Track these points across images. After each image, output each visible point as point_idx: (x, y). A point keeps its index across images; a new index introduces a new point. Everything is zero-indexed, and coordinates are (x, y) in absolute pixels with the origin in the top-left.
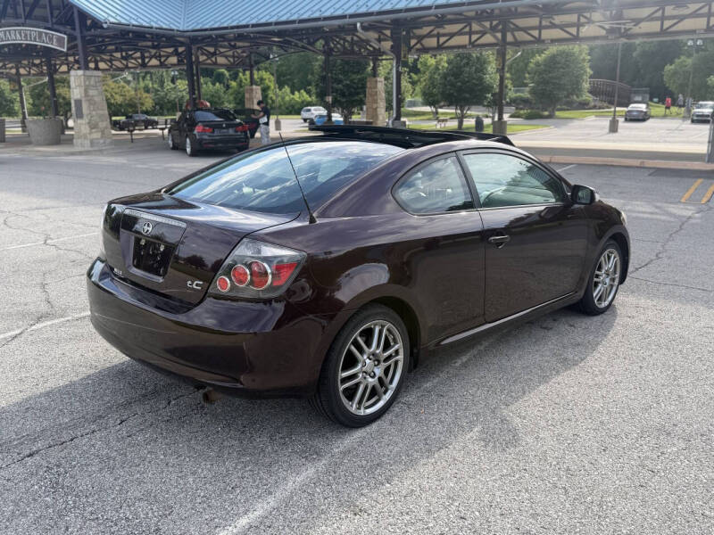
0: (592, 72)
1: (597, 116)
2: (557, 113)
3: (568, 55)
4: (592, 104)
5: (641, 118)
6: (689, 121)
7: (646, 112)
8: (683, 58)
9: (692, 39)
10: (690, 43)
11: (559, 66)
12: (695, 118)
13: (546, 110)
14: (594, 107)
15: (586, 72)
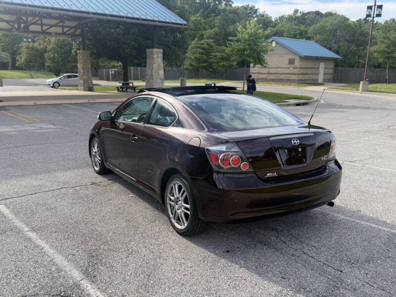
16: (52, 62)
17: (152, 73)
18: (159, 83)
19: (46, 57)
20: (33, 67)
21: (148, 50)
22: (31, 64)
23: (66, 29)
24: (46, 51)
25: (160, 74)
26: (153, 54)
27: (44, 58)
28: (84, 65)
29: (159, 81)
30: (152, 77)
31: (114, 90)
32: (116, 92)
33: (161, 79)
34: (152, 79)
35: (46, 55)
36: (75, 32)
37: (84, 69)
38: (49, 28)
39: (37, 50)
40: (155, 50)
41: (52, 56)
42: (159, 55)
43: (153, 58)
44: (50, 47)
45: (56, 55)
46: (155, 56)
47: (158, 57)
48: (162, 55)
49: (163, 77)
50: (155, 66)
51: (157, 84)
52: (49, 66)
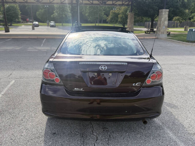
0: (21, 13)
1: (24, 25)
2: (13, 24)
3: (13, 7)
4: (22, 22)
5: (37, 26)
6: (50, 27)
7: (38, 24)
8: (40, 10)
9: (46, 5)
10: (45, 6)
11: (11, 10)
12: (51, 26)
13: (9, 23)
14: (22, 23)
15: (19, 13)
16: (121, 19)
17: (160, 23)
18: (164, 29)
19: (119, 17)
20: (113, 22)
21: (160, 10)
22: (113, 20)
23: (124, 2)
24: (119, 14)
25: (165, 23)
26: (162, 12)
27: (118, 17)
28: (130, 20)
29: (164, 27)
30: (160, 25)
31: (143, 33)
32: (144, 34)
33: (165, 27)
34: (160, 26)
35: (119, 16)
36: (129, 3)
37: (130, 22)
38: (116, 2)
39: (116, 14)
40: (164, 10)
41: (122, 16)
42: (166, 13)
43: (162, 15)
44: (121, 12)
45: (123, 16)
46: (164, 13)
47: (165, 14)
48: (168, 13)
49: (167, 25)
50: (163, 19)
51: (163, 29)
52: (120, 21)
